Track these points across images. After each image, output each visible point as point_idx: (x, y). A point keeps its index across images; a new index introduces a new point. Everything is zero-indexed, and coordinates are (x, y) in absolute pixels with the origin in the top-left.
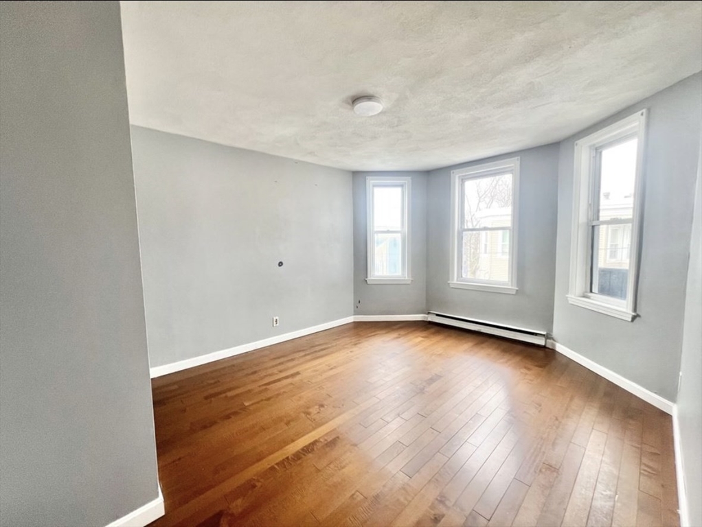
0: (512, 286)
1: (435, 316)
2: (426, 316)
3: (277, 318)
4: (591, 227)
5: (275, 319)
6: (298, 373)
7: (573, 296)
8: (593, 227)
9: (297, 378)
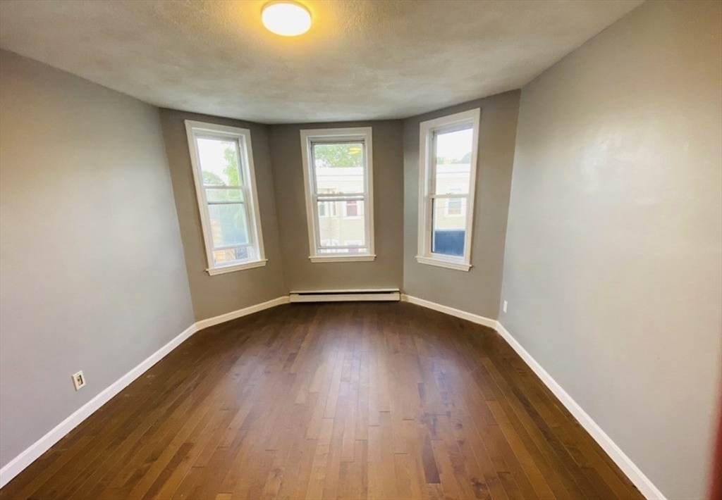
0: (371, 253)
1: (297, 296)
2: (287, 297)
3: (80, 373)
4: (431, 200)
5: (76, 376)
6: (188, 446)
7: (421, 257)
8: (433, 199)
9: (195, 453)
